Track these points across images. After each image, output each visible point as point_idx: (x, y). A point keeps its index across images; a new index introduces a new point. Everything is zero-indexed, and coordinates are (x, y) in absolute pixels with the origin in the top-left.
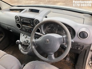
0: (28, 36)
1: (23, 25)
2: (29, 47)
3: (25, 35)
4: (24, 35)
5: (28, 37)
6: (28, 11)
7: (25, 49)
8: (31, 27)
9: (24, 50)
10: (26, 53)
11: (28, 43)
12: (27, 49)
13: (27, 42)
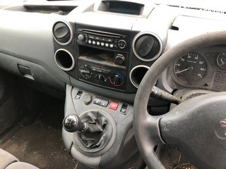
0: (94, 97)
1: (81, 58)
2: (106, 138)
3: (84, 94)
4: (79, 93)
5: (98, 101)
6: (99, 9)
7: (91, 147)
8: (114, 65)
9: (86, 150)
10: (96, 161)
11: (98, 121)
12: (97, 147)
13: (94, 118)
